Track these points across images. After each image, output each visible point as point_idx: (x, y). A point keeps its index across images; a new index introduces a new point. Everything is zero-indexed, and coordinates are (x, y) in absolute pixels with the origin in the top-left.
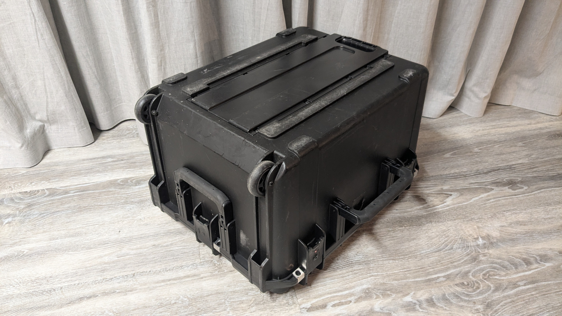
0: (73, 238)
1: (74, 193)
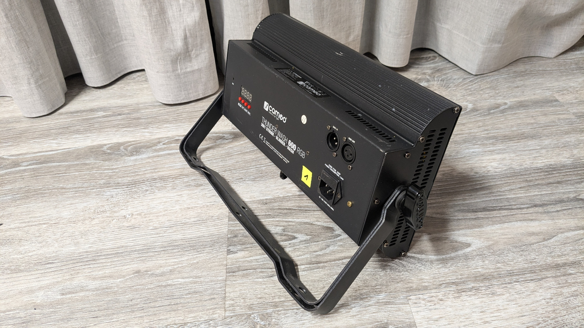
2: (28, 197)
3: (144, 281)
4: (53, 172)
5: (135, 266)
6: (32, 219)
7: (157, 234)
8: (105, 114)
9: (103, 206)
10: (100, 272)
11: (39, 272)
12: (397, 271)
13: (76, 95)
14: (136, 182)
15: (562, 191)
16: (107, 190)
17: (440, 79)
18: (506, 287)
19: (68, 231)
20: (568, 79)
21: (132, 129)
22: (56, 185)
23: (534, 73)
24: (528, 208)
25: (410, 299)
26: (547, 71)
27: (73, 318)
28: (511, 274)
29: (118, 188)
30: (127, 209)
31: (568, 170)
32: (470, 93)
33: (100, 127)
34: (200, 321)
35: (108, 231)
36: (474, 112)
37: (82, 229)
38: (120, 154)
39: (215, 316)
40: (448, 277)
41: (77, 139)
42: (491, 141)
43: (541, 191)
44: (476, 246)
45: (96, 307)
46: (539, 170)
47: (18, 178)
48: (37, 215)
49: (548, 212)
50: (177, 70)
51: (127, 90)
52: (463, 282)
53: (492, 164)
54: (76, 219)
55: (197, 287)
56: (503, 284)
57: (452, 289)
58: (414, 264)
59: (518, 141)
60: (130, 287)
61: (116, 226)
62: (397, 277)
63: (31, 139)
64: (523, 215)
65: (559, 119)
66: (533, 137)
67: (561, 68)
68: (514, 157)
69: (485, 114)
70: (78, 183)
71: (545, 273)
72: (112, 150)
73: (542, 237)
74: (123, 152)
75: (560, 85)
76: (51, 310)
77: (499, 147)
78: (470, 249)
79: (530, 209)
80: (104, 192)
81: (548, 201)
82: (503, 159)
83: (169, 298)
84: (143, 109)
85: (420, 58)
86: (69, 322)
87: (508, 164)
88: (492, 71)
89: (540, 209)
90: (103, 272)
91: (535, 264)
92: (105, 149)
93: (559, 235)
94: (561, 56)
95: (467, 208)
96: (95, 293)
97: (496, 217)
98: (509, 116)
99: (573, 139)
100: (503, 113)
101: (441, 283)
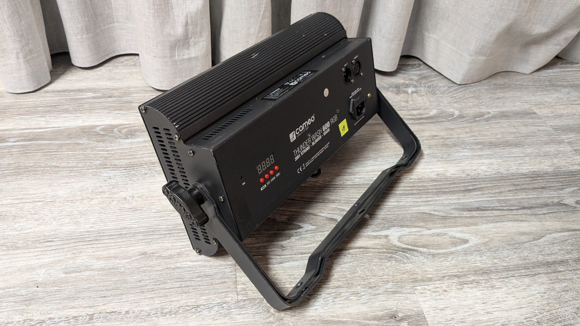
2: (18, 174)
3: (151, 263)
4: (43, 149)
5: (141, 248)
6: (25, 196)
7: (161, 217)
8: (94, 95)
9: (101, 187)
10: (105, 253)
11: (38, 249)
12: (402, 262)
13: (61, 74)
14: (134, 165)
15: (546, 196)
16: (104, 171)
17: (427, 86)
18: (503, 281)
19: (66, 210)
20: (543, 94)
21: (125, 112)
22: (49, 164)
23: (512, 87)
24: (517, 209)
25: (416, 289)
26: (524, 85)
27: (79, 297)
28: (507, 270)
29: (116, 170)
30: (127, 191)
31: (550, 177)
32: (456, 100)
33: (90, 108)
34: (212, 304)
35: (108, 212)
36: (461, 118)
37: (80, 208)
38: (114, 136)
39: (227, 299)
40: (450, 270)
41: (66, 118)
42: (479, 147)
43: (528, 195)
44: (473, 242)
45: (103, 286)
46: (525, 176)
47: (6, 153)
48: (31, 193)
49: (536, 215)
50: (175, 56)
51: (116, 73)
52: (465, 275)
53: (482, 167)
54: (73, 198)
55: (206, 270)
56: (500, 278)
57: (455, 281)
58: (418, 257)
59: (503, 148)
60: (137, 268)
61: (116, 207)
62: (402, 268)
63: (17, 115)
64: (514, 216)
65: (538, 130)
66: (516, 145)
67: (536, 84)
68: (500, 162)
69: (471, 121)
70: (72, 162)
71: (538, 269)
72: (105, 132)
73: (532, 237)
74: (117, 134)
75: (536, 100)
76: (56, 288)
77: (487, 152)
78: (468, 245)
79: (519, 211)
80: (101, 173)
81: (535, 204)
82: (492, 164)
83: (179, 280)
84: (134, 93)
85: (405, 64)
86: (76, 301)
87: (496, 169)
88: (475, 82)
89: (528, 211)
90: (107, 252)
91: (528, 261)
92: (99, 130)
93: (548, 236)
94: (535, 73)
95: (462, 207)
96: (100, 273)
97: (490, 216)
98: (494, 124)
99: (552, 150)
100: (488, 121)
101: (444, 275)
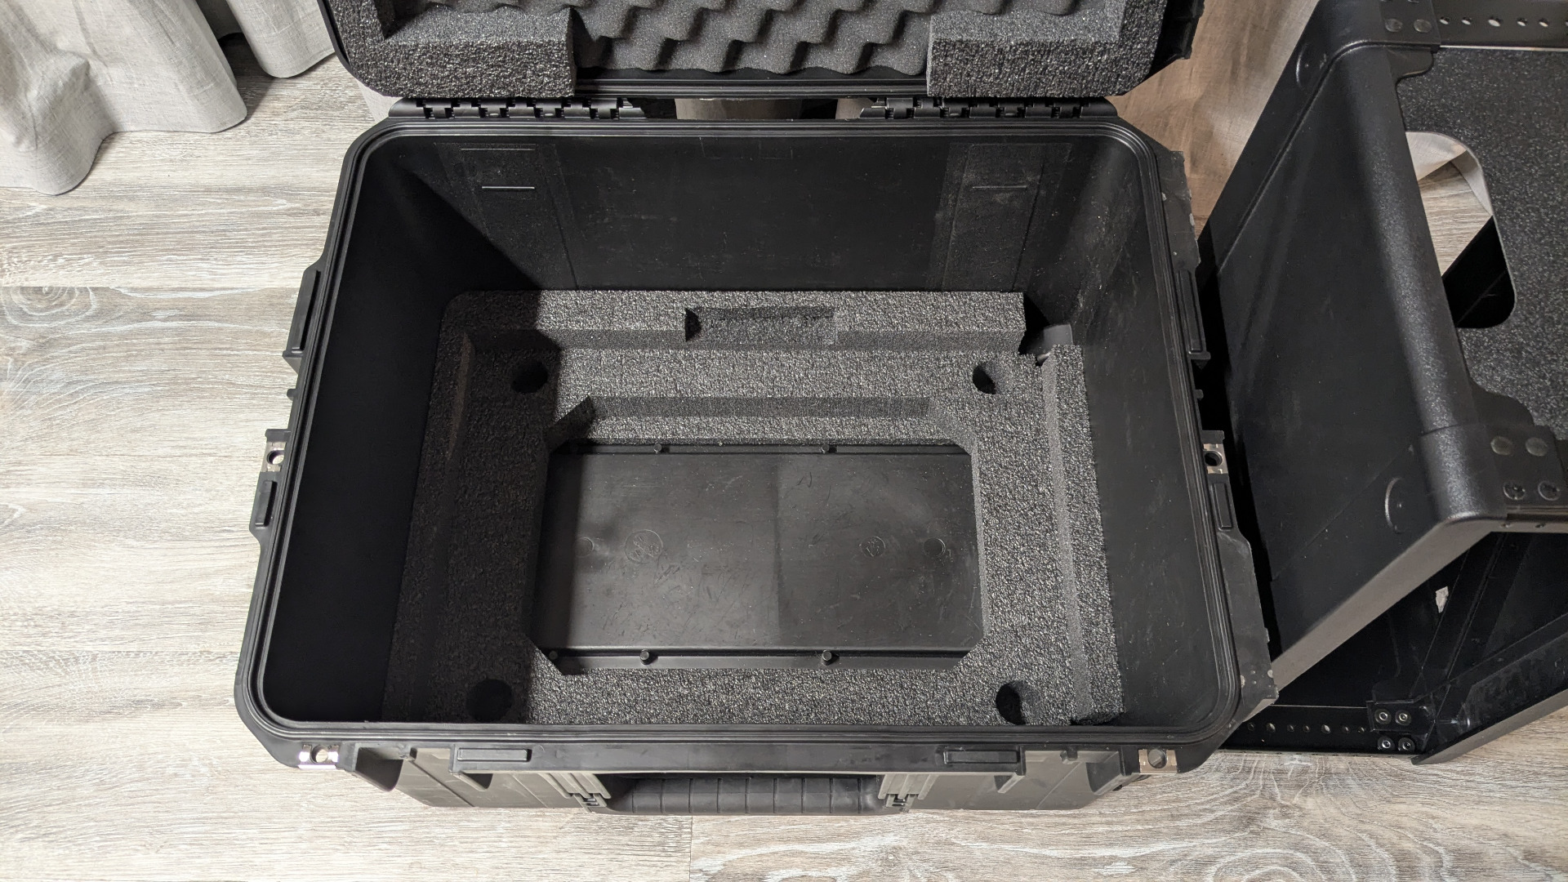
0: (142, 492)
1: (165, 320)
